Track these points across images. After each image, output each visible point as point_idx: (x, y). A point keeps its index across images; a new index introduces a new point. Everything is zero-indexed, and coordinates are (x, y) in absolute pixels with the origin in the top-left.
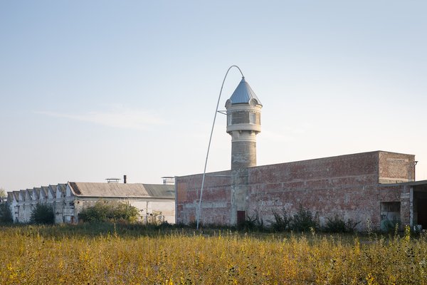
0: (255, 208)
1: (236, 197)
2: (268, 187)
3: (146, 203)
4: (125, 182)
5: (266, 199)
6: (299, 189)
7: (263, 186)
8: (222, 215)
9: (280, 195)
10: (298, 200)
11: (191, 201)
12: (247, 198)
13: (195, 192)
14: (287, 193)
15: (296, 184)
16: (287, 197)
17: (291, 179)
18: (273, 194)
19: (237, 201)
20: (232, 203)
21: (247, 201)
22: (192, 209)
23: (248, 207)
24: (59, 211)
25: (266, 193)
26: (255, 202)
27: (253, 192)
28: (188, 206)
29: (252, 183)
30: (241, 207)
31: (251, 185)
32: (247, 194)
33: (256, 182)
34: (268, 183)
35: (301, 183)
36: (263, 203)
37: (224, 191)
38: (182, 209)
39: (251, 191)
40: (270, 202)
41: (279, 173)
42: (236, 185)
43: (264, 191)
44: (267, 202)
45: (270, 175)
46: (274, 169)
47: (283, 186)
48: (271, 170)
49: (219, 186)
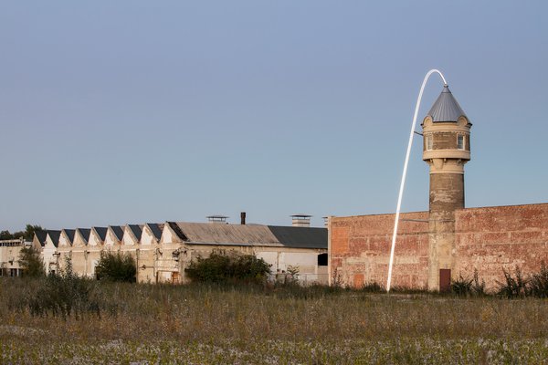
0: (465, 265)
1: (438, 249)
2: (486, 237)
3: (276, 253)
4: (243, 222)
5: (484, 253)
6: (534, 240)
7: (478, 236)
8: (411, 274)
9: (506, 248)
10: (533, 256)
11: (356, 253)
12: (454, 251)
13: (364, 241)
14: (516, 246)
15: (530, 235)
16: (517, 251)
17: (522, 228)
18: (495, 246)
19: (440, 255)
20: (431, 258)
21: (454, 255)
22: (358, 266)
23: (453, 265)
24: (147, 264)
25: (483, 245)
26: (466, 257)
27: (463, 243)
28: (351, 260)
29: (461, 231)
30: (445, 263)
31: (461, 234)
32: (454, 246)
33: (469, 230)
34: (487, 232)
35: (537, 234)
36: (479, 259)
37: (415, 240)
38: (340, 265)
39: (459, 241)
40: (489, 258)
41: (505, 218)
42: (438, 233)
43: (481, 242)
44: (486, 258)
45: (490, 221)
46: (497, 213)
47: (510, 236)
48: (492, 215)
49: (406, 234)
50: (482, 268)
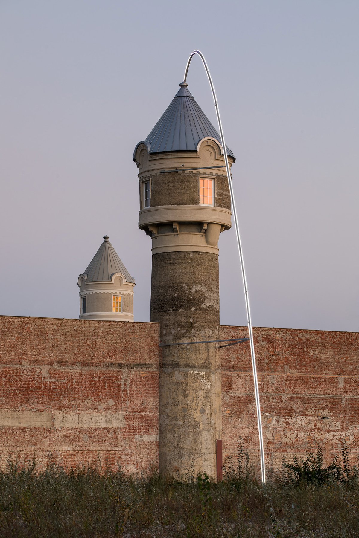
2: (293, 382)
5: (289, 412)
9: (334, 404)
14: (355, 403)
18: (310, 401)
25: (285, 397)
29: (232, 368)
34: (294, 373)
37: (111, 379)
39: (230, 387)
40: (299, 421)
41: (331, 352)
42: (213, 369)
43: (279, 391)
44: (291, 420)
45: (301, 354)
46: (316, 342)
47: (342, 384)
48: (304, 344)
49: (85, 364)
50: (284, 440)
